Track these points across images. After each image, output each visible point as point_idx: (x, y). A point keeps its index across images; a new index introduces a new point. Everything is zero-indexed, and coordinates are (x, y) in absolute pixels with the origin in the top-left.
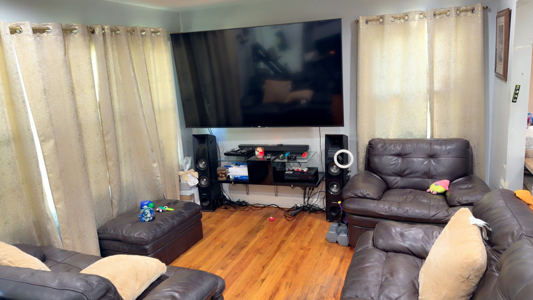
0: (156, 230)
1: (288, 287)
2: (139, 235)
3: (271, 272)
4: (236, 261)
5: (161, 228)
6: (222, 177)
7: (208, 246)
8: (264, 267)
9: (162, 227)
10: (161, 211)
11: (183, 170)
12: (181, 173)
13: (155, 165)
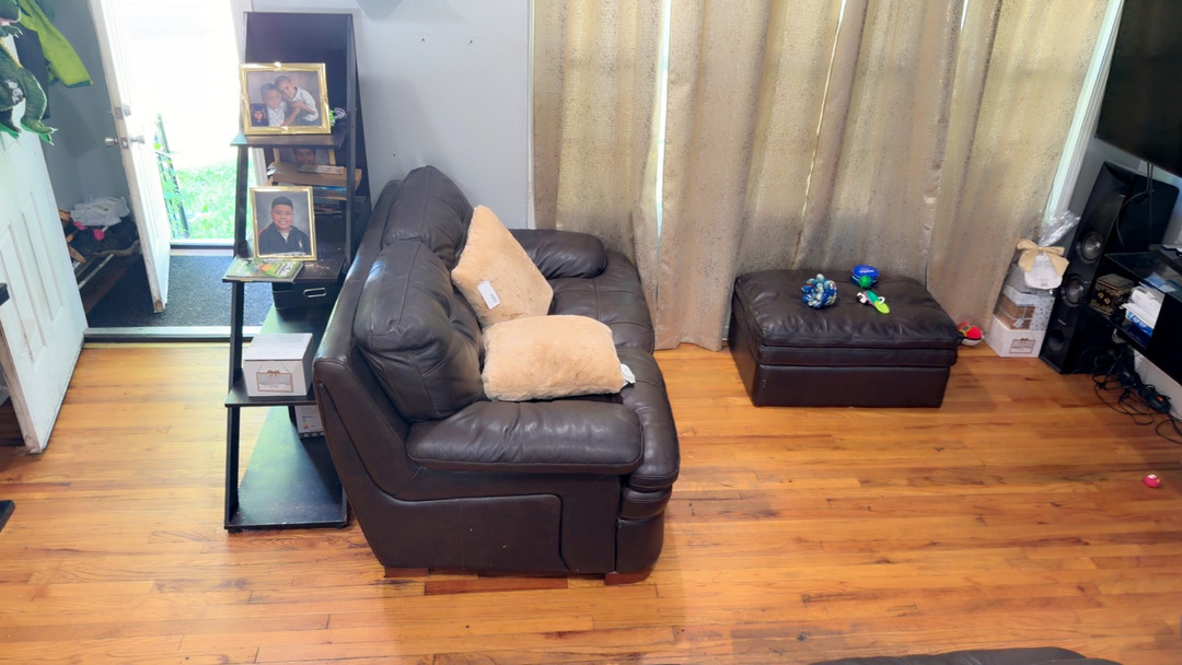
0: (797, 330)
1: (901, 612)
2: (764, 320)
3: (922, 564)
4: (909, 492)
5: (812, 330)
6: (1101, 302)
7: (922, 428)
8: (934, 544)
9: (816, 329)
10: (863, 300)
11: (1036, 240)
12: (1026, 244)
13: (930, 201)
